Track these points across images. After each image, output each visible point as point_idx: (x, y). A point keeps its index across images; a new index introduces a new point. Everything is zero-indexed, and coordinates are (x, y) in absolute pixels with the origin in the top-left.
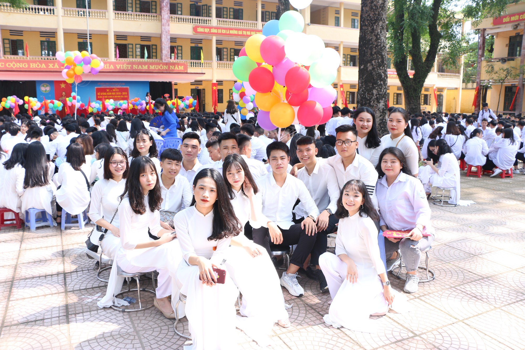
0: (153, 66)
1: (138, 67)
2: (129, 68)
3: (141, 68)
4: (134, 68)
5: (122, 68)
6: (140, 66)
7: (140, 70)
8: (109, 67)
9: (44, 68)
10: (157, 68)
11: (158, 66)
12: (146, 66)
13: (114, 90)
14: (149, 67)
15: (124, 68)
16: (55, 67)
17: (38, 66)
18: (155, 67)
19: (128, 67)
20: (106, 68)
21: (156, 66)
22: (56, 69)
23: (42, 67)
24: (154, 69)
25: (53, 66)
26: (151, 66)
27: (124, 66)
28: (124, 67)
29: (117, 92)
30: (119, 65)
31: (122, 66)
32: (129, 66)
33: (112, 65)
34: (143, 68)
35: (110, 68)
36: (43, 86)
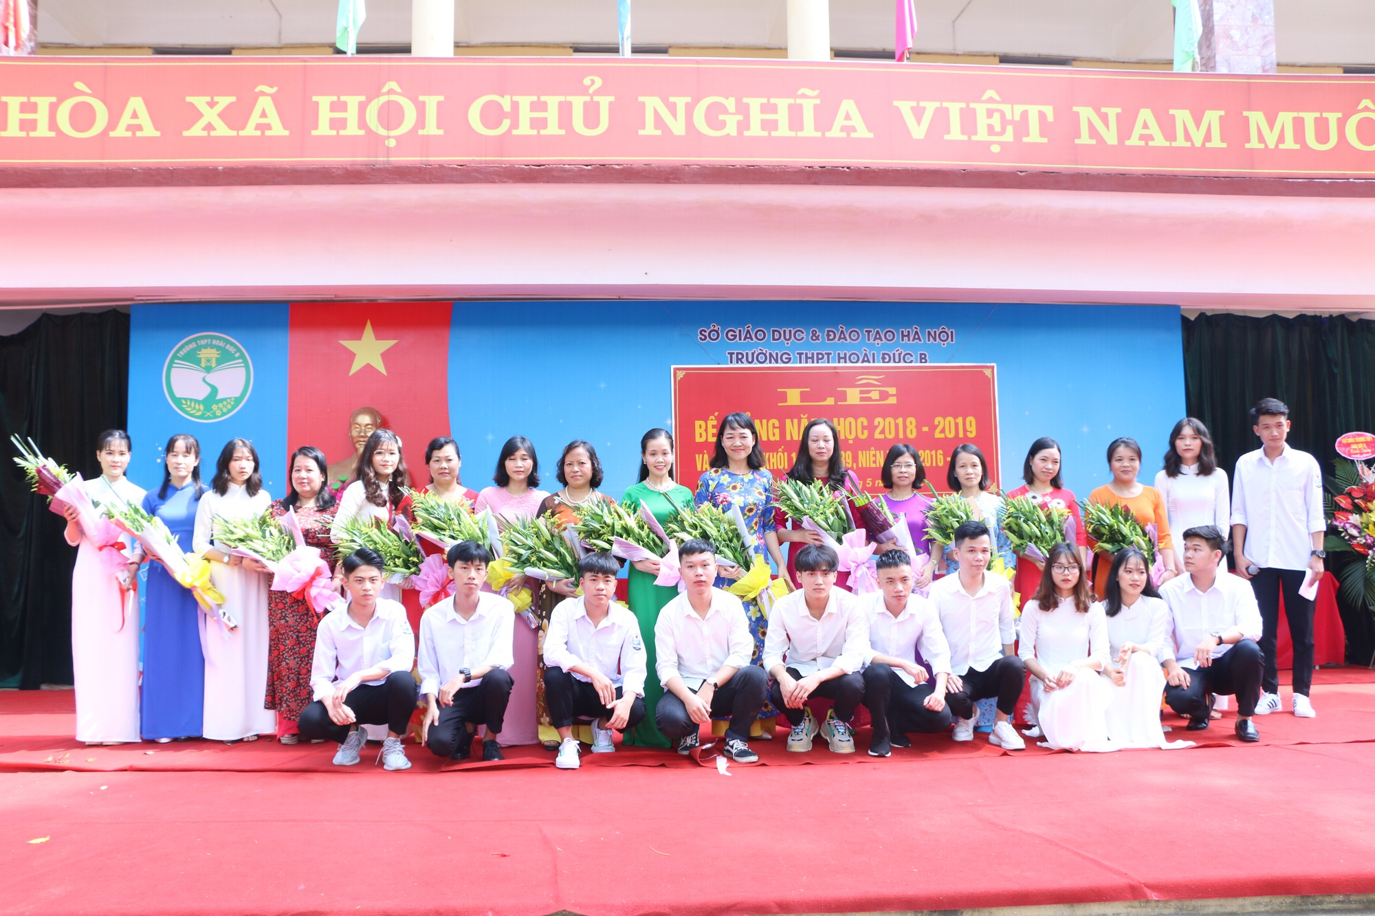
0: (1285, 119)
1: (1125, 129)
2: (1034, 136)
3: (1159, 141)
4: (1085, 139)
5: (955, 133)
6: (1146, 115)
7: (1145, 152)
8: (824, 118)
9: (135, 143)
10: (1322, 136)
11: (1333, 117)
12: (1212, 117)
13: (853, 396)
14: (1236, 129)
15: (982, 135)
16: (250, 131)
17: (82, 117)
18: (1299, 124)
19: (1021, 127)
20: (783, 130)
21: (1309, 118)
22: (264, 142)
23: (120, 132)
24: (1290, 144)
25: (237, 117)
26: (1256, 118)
27: (981, 109)
28: (982, 122)
29: (885, 412)
30: (930, 107)
31: (955, 108)
32: (1033, 111)
33: (848, 106)
34: (1181, 142)
35: (835, 132)
36: (192, 358)
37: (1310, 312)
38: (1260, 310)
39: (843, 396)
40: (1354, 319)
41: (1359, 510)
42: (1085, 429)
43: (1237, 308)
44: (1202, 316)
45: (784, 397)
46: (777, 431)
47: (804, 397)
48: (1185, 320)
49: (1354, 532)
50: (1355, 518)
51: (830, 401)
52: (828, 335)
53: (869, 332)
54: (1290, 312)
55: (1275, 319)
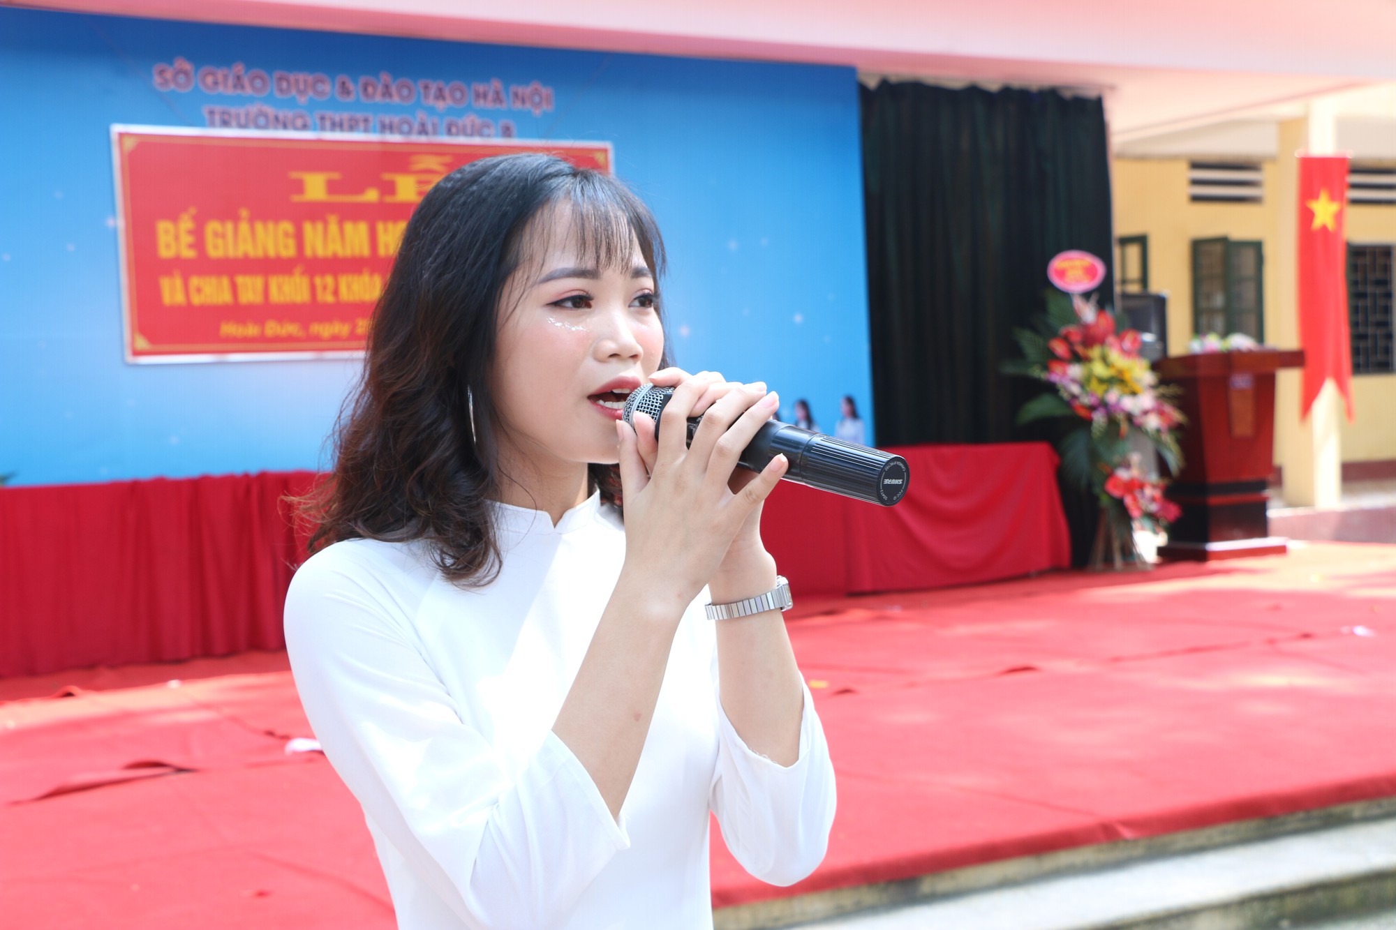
13: (406, 189)
37: (1016, 83)
38: (954, 79)
39: (389, 188)
40: (1068, 94)
41: (1077, 358)
42: (733, 245)
43: (929, 75)
44: (885, 84)
45: (299, 187)
46: (291, 243)
47: (332, 187)
48: (863, 90)
49: (1075, 389)
50: (1075, 371)
51: (372, 195)
52: (365, 89)
53: (426, 87)
54: (992, 83)
55: (974, 93)
